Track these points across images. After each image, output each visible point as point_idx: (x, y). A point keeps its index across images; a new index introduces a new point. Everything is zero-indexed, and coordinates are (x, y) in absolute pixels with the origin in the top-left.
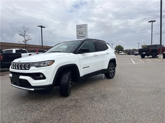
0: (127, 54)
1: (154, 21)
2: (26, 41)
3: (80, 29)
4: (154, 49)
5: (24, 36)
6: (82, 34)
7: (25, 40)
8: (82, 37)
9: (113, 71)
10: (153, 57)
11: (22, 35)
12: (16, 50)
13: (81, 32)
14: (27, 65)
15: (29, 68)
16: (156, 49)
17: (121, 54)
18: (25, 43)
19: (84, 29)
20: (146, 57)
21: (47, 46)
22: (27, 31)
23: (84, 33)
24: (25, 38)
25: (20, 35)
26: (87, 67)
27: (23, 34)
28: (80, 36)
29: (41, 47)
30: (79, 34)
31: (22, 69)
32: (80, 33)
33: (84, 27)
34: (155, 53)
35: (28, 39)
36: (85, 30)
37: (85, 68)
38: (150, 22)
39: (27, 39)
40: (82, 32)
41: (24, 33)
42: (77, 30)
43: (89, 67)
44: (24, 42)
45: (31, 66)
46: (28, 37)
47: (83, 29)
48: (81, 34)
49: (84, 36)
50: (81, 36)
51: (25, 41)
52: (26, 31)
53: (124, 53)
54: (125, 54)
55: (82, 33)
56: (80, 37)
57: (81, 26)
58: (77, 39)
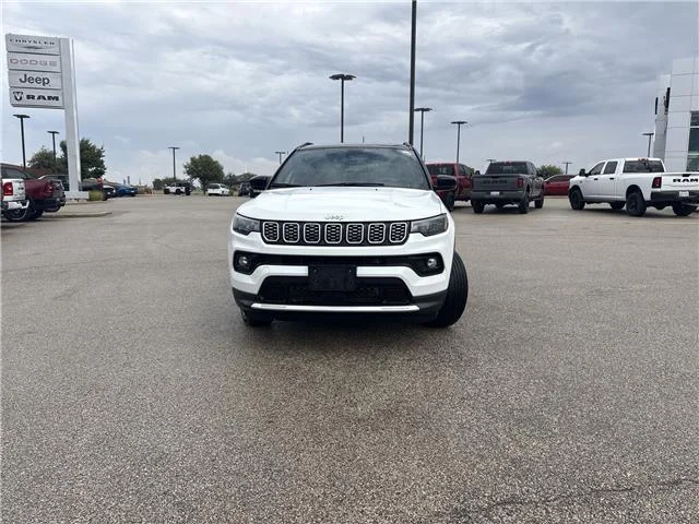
0: (236, 193)
3: (29, 57)
6: (41, 86)
8: (42, 102)
13: (34, 75)
14: (387, 230)
15: (401, 237)
17: (216, 191)
23: (55, 82)
28: (31, 92)
30: (23, 85)
31: (364, 244)
32: (28, 79)
33: (54, 50)
36: (57, 69)
40: (42, 76)
42: (11, 61)
45: (409, 232)
47: (48, 58)
48: (35, 85)
49: (57, 99)
50: (36, 93)
53: (227, 191)
54: (231, 194)
55: (45, 81)
56: (31, 101)
57: (38, 45)
58: (14, 106)
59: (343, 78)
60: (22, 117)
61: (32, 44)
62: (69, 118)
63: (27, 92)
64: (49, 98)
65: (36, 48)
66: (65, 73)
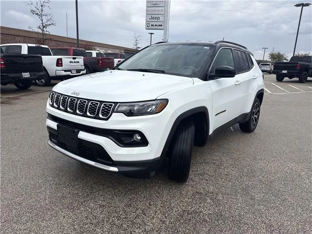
1: (307, 5)
2: (44, 27)
3: (153, 9)
4: (304, 65)
5: (41, 16)
7: (42, 24)
8: (156, 27)
9: (256, 116)
10: (301, 82)
11: (37, 14)
12: (29, 47)
13: (155, 16)
14: (99, 107)
15: (107, 115)
16: (308, 65)
18: (43, 30)
19: (162, 11)
20: (286, 79)
21: (87, 42)
22: (47, 5)
23: (162, 19)
24: (42, 20)
25: (33, 12)
26: (222, 112)
27: (38, 12)
29: (76, 42)
30: (150, 20)
31: (85, 115)
32: (152, 18)
33: (163, 5)
34: (306, 73)
35: (49, 23)
36: (163, 13)
37: (218, 114)
38: (298, 5)
39: (46, 23)
40: (157, 16)
41: (40, 9)
42: (147, 11)
43: (225, 111)
44: (40, 28)
45: (113, 112)
46: (49, 18)
47: (160, 8)
49: (161, 25)
50: (154, 24)
51: (42, 28)
52: (45, 4)
55: (158, 18)
58: (147, 29)
59: (303, 5)
60: (151, 34)
61: (155, 3)
62: (165, 34)
63: (151, 23)
64: (159, 25)
65: (156, 4)
66: (166, 14)
